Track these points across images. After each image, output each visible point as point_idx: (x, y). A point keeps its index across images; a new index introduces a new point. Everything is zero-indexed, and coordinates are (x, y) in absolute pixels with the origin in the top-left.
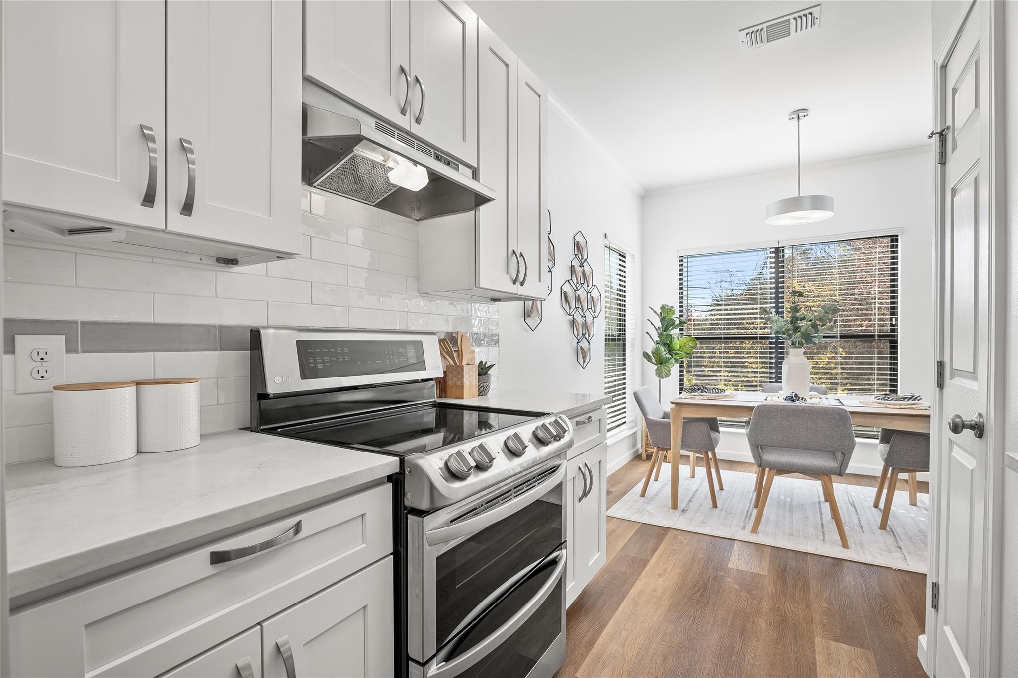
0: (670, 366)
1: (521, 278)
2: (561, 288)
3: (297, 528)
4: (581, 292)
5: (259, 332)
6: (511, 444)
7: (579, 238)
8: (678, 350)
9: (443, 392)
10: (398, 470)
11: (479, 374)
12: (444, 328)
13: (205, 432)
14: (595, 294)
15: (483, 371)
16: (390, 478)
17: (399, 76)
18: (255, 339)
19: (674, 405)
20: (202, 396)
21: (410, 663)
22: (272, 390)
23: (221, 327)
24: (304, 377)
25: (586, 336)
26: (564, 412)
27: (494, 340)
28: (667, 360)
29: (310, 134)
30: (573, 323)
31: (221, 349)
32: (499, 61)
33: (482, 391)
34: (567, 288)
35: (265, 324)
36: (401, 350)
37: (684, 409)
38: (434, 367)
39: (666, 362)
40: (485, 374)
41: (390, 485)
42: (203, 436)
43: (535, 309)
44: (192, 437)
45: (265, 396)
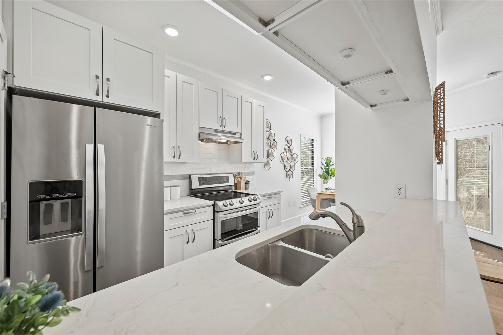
0: (328, 180)
1: (256, 158)
2: (280, 155)
3: (196, 211)
4: (289, 156)
5: (191, 176)
6: (240, 201)
7: (288, 138)
8: (331, 174)
9: (236, 188)
10: (214, 204)
11: (246, 184)
12: (236, 171)
13: (181, 196)
14: (295, 156)
15: (247, 183)
16: (213, 205)
17: (220, 118)
18: (190, 177)
19: (318, 194)
20: (181, 189)
21: (216, 240)
22: (193, 188)
23: (184, 175)
24: (200, 185)
25: (291, 170)
26: (260, 195)
27: (253, 173)
28: (328, 177)
29: (200, 138)
30: (285, 166)
31: (184, 179)
32: (248, 103)
33: (247, 188)
34: (283, 155)
35: (192, 174)
36: (223, 178)
37: (321, 195)
38: (232, 182)
39: (327, 178)
40: (248, 184)
41: (212, 207)
42: (181, 197)
43: (268, 163)
44: (179, 197)
45: (192, 189)
